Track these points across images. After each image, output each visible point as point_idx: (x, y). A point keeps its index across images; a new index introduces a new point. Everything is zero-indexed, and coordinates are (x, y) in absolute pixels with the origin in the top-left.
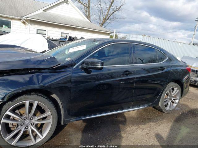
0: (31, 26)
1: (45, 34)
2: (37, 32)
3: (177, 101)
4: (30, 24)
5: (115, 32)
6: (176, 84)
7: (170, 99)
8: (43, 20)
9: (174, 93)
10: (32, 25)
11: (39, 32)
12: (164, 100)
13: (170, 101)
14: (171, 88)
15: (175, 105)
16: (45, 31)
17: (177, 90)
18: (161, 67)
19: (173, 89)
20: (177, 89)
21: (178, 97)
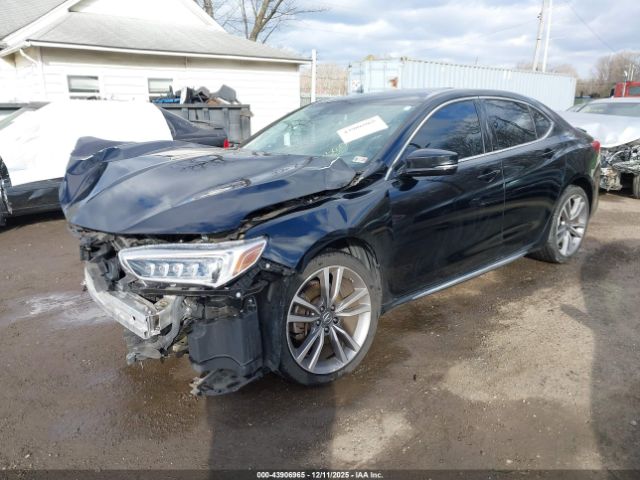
0: (45, 67)
1: (98, 91)
2: (70, 85)
3: (580, 231)
4: (42, 61)
5: (314, 58)
6: (580, 188)
7: (568, 229)
8: (71, 41)
9: (574, 211)
10: (48, 65)
11: (76, 84)
12: (558, 232)
13: (568, 233)
14: (569, 200)
15: (577, 240)
16: (96, 78)
17: (580, 203)
18: (548, 150)
19: (572, 202)
20: (582, 201)
21: (582, 221)
